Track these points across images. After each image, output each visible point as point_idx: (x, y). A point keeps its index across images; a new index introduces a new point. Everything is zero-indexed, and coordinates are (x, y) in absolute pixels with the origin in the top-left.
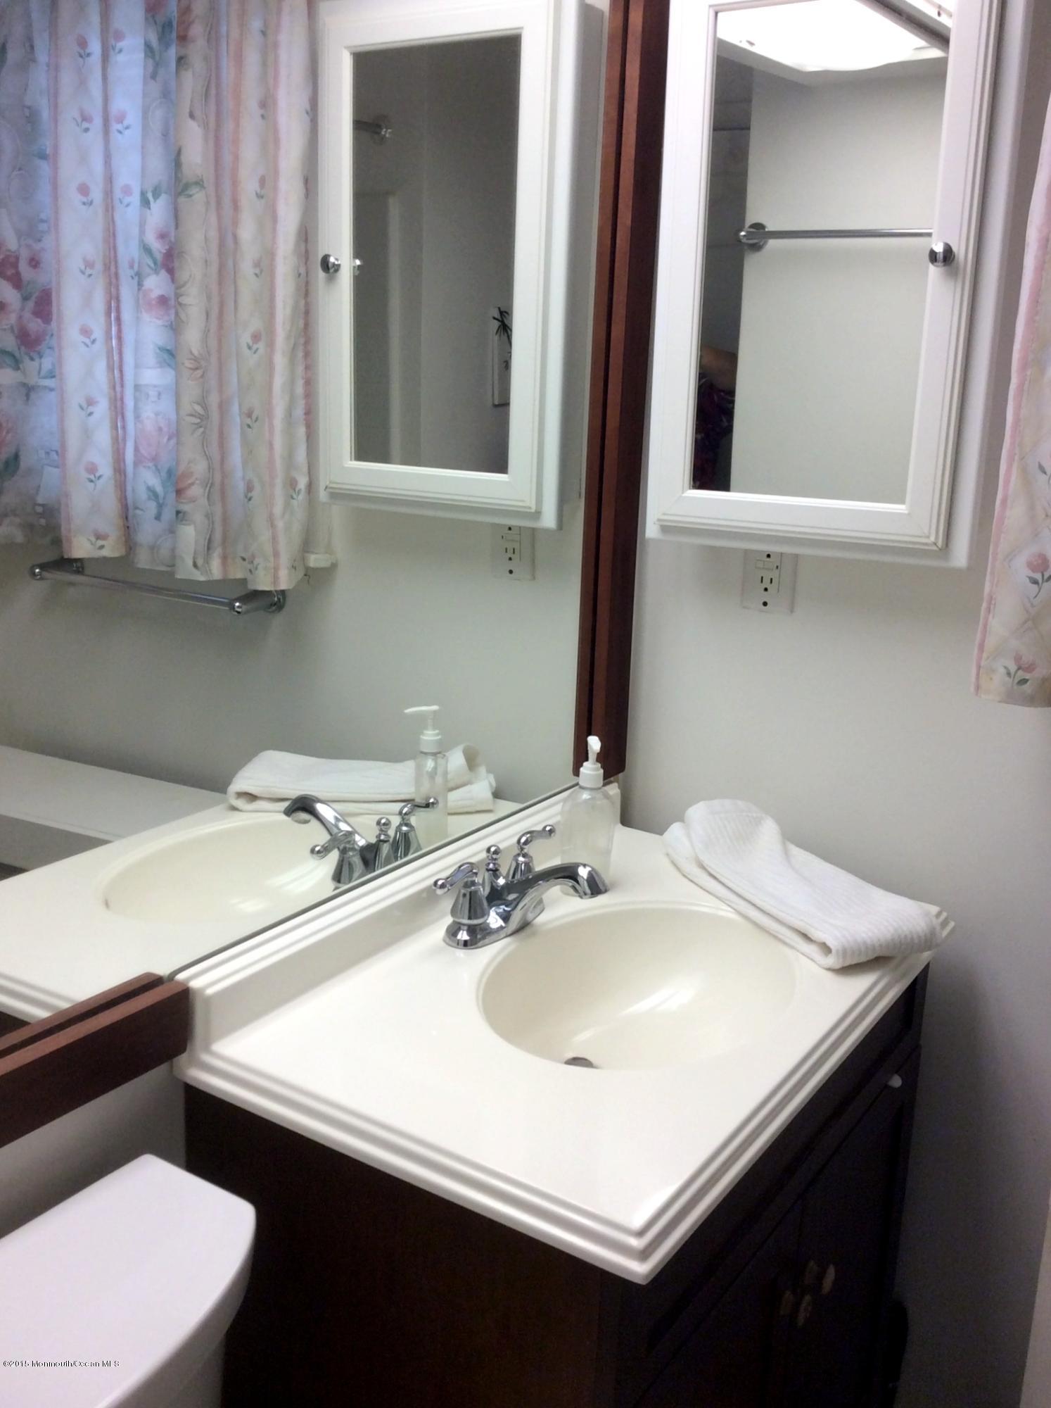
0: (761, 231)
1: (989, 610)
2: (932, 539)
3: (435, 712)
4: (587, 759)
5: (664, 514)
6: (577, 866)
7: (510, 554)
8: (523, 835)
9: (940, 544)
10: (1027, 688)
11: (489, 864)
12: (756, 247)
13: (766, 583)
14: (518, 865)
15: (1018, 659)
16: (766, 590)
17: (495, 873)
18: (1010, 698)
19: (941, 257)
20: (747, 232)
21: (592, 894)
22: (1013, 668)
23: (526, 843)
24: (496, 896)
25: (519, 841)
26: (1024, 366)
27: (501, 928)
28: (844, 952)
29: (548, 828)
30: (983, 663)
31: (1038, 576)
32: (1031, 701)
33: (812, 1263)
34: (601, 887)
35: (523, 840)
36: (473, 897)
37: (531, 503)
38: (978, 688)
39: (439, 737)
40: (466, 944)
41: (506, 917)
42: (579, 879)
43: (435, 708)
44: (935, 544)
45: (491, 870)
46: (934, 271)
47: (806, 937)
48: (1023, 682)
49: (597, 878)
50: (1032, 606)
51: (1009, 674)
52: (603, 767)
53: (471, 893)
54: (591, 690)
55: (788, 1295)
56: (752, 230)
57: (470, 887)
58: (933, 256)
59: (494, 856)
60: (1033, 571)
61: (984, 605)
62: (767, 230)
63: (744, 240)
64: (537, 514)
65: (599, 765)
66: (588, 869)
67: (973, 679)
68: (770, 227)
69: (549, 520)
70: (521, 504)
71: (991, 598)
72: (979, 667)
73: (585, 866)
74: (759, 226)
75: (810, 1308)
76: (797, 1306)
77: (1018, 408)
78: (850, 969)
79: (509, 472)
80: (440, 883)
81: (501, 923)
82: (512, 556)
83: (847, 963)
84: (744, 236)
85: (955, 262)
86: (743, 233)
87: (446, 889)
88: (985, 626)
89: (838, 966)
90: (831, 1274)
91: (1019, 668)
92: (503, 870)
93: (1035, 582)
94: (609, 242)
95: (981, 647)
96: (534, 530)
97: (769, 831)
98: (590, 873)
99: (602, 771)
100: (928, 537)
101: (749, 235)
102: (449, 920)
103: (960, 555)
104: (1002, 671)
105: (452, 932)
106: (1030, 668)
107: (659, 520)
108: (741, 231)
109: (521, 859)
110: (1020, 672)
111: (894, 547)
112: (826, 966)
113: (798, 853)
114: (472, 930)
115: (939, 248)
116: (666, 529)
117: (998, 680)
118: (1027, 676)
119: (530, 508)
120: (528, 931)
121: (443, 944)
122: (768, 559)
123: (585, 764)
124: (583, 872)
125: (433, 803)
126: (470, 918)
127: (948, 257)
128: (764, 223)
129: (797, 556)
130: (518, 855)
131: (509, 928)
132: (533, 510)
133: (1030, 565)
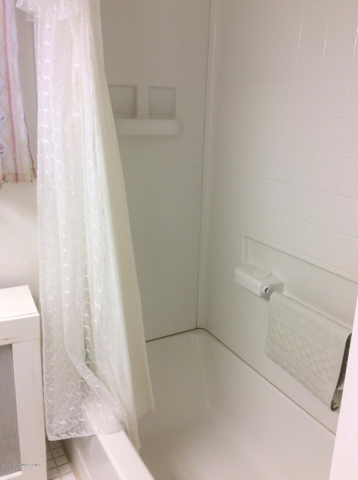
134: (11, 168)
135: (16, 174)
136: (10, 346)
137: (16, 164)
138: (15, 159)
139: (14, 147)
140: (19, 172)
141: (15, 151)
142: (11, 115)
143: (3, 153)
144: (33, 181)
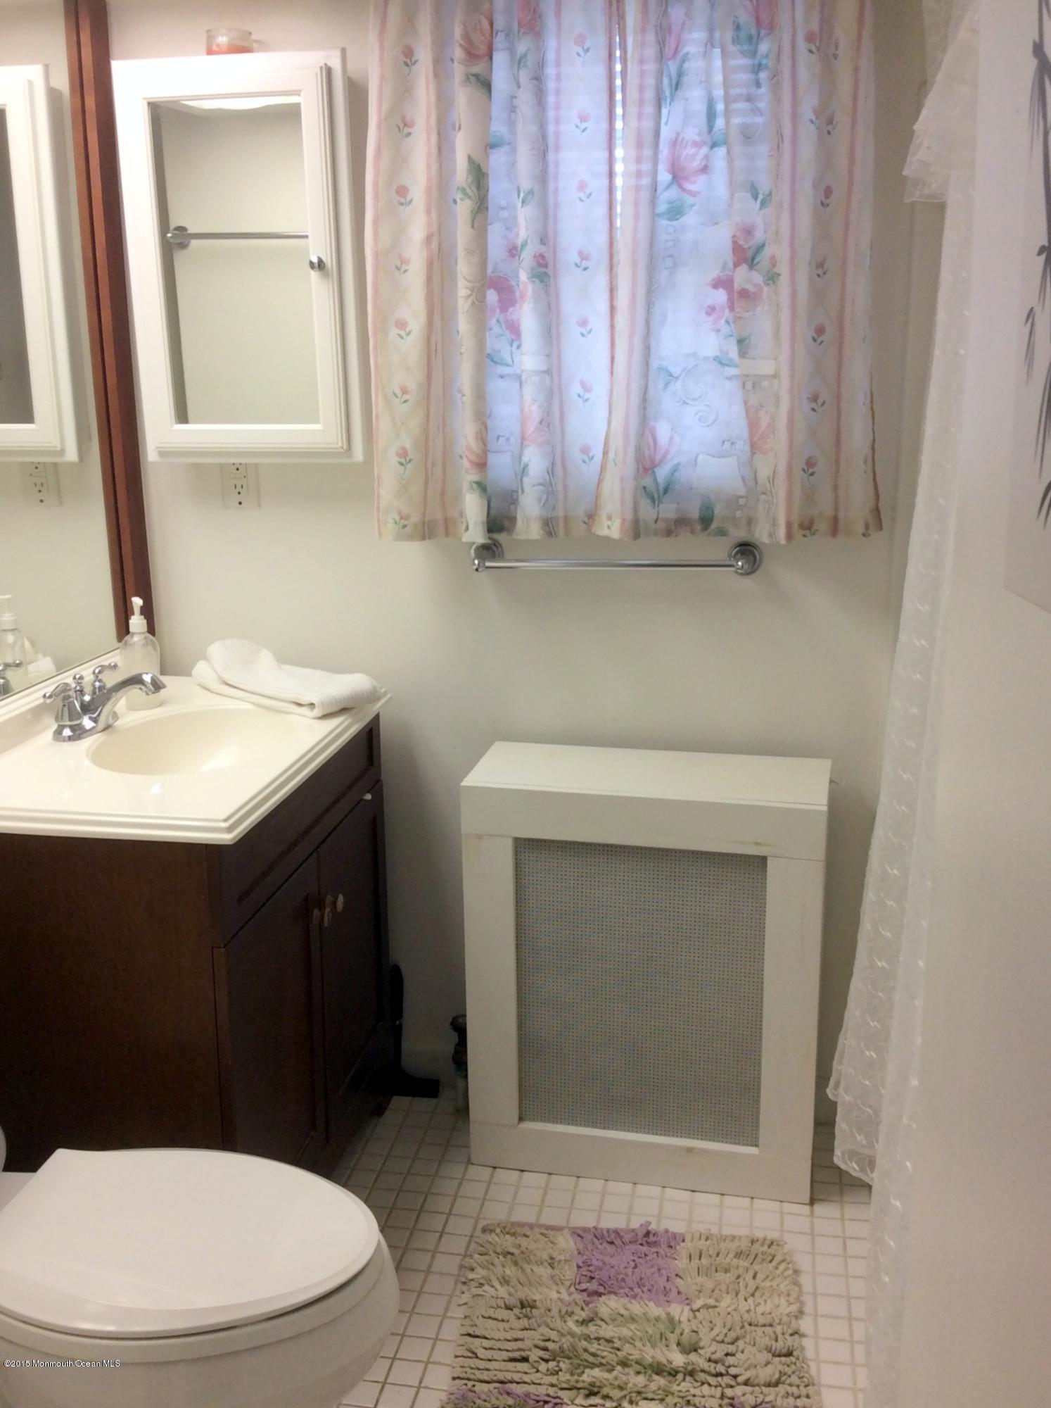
0: (185, 233)
1: (379, 484)
2: (340, 444)
3: (8, 599)
4: (133, 614)
5: (161, 443)
6: (140, 675)
7: (39, 487)
8: (96, 668)
9: (345, 447)
10: (408, 529)
11: (76, 687)
12: (183, 246)
13: (239, 489)
14: (95, 688)
15: (400, 513)
16: (239, 493)
17: (82, 692)
18: (399, 537)
19: (317, 265)
20: (173, 234)
21: (155, 689)
22: (398, 518)
23: (100, 672)
24: (86, 708)
25: (94, 673)
26: (375, 334)
27: (94, 727)
28: (323, 705)
29: (112, 664)
30: (381, 518)
31: (403, 460)
32: (411, 538)
33: (329, 896)
34: (161, 685)
35: (97, 671)
36: (71, 707)
37: (55, 443)
38: (380, 534)
39: (14, 618)
40: (70, 738)
41: (95, 720)
42: (146, 683)
43: (8, 596)
44: (342, 447)
45: (78, 691)
46: (314, 274)
47: (300, 705)
48: (405, 526)
49: (157, 681)
50: (403, 479)
51: (396, 523)
52: (145, 618)
53: (69, 703)
54: (123, 577)
55: (316, 912)
56: (177, 232)
57: (67, 699)
58: (312, 265)
59: (80, 681)
60: (400, 458)
61: (376, 483)
62: (189, 232)
63: (171, 241)
64: (62, 452)
65: (143, 617)
66: (150, 675)
67: (376, 529)
68: (191, 230)
69: (72, 455)
70: (50, 445)
71: (379, 477)
72: (379, 521)
73: (147, 673)
74: (181, 229)
75: (331, 915)
76: (322, 917)
77: (376, 358)
78: (325, 716)
79: (35, 420)
80: (47, 695)
81: (93, 724)
82: (41, 489)
83: (325, 713)
84: (171, 237)
85: (326, 269)
86: (169, 235)
87: (52, 699)
88: (378, 495)
89: (320, 715)
90: (341, 899)
91: (401, 518)
92: (88, 689)
93: (401, 464)
94: (90, 255)
95: (378, 508)
96: (55, 464)
97: (266, 657)
98: (152, 678)
99: (145, 621)
100: (337, 443)
101: (174, 236)
102: (55, 727)
103: (358, 454)
104: (392, 521)
105: (58, 732)
106: (407, 517)
107: (157, 448)
108: (168, 233)
109: (97, 684)
110: (402, 521)
111: (316, 452)
112: (313, 717)
113: (288, 668)
114: (72, 728)
115: (315, 260)
116: (162, 454)
117: (390, 528)
118: (406, 523)
119: (56, 447)
120: (110, 730)
121: (53, 742)
122: (238, 472)
123: (132, 617)
124: (147, 678)
125: (19, 664)
126: (70, 720)
127: (321, 265)
128: (187, 226)
129: (256, 465)
130: (95, 681)
131: (99, 726)
132: (59, 449)
133: (398, 454)
134: (825, 506)
135: (835, 519)
136: (764, 860)
137: (836, 499)
138: (835, 488)
139: (837, 462)
140: (841, 515)
141: (837, 471)
142: (838, 398)
143: (815, 475)
144: (869, 535)
